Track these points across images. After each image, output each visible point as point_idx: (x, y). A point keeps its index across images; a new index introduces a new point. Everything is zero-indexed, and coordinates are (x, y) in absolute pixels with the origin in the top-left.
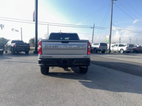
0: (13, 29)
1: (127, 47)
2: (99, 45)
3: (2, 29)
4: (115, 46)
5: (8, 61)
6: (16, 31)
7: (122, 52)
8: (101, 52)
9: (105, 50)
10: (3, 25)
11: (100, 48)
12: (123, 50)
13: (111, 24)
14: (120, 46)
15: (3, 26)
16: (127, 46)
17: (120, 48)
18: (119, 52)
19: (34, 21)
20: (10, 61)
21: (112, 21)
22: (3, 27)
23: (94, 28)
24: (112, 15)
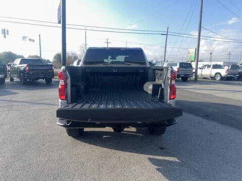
0: (24, 38)
1: (228, 70)
2: (178, 66)
3: (5, 37)
4: (206, 67)
5: (8, 101)
6: (30, 40)
7: (218, 78)
8: (180, 78)
9: (188, 75)
10: (8, 31)
11: (178, 71)
12: (220, 75)
13: (200, 27)
14: (216, 67)
15: (6, 32)
16: (226, 68)
17: (214, 72)
18: (213, 78)
19: (59, 22)
20: (13, 100)
21: (201, 22)
22: (8, 34)
23: (167, 35)
24: (201, 11)
